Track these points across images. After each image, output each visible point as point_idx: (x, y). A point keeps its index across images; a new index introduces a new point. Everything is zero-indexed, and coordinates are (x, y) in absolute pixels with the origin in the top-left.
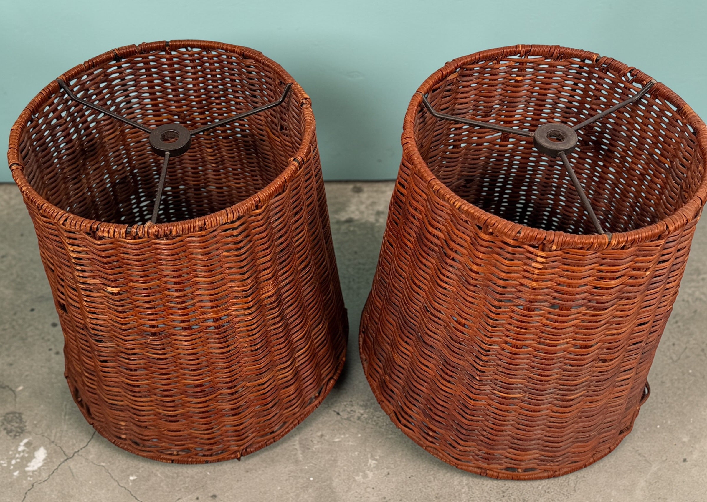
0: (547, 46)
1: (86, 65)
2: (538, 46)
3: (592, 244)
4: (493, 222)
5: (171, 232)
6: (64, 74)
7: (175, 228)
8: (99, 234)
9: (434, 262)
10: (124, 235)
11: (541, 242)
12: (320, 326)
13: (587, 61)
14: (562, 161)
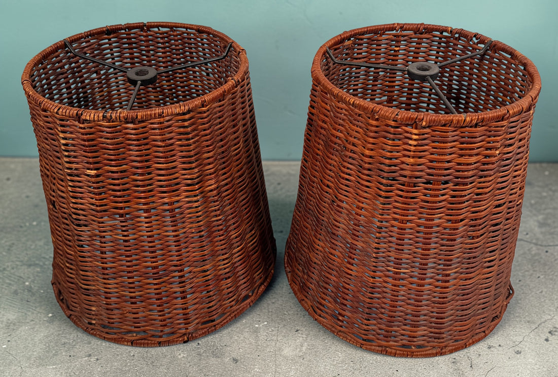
0: (415, 24)
1: (86, 34)
2: (409, 24)
3: (452, 121)
4: (378, 109)
5: (137, 117)
6: (69, 38)
7: (140, 114)
8: (83, 117)
9: (337, 159)
10: (101, 118)
11: (413, 121)
12: (253, 232)
13: (445, 34)
14: (429, 83)
